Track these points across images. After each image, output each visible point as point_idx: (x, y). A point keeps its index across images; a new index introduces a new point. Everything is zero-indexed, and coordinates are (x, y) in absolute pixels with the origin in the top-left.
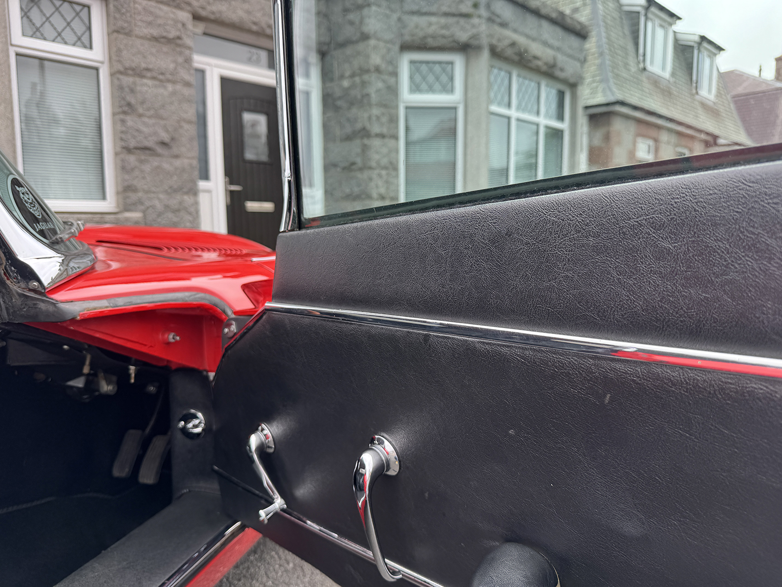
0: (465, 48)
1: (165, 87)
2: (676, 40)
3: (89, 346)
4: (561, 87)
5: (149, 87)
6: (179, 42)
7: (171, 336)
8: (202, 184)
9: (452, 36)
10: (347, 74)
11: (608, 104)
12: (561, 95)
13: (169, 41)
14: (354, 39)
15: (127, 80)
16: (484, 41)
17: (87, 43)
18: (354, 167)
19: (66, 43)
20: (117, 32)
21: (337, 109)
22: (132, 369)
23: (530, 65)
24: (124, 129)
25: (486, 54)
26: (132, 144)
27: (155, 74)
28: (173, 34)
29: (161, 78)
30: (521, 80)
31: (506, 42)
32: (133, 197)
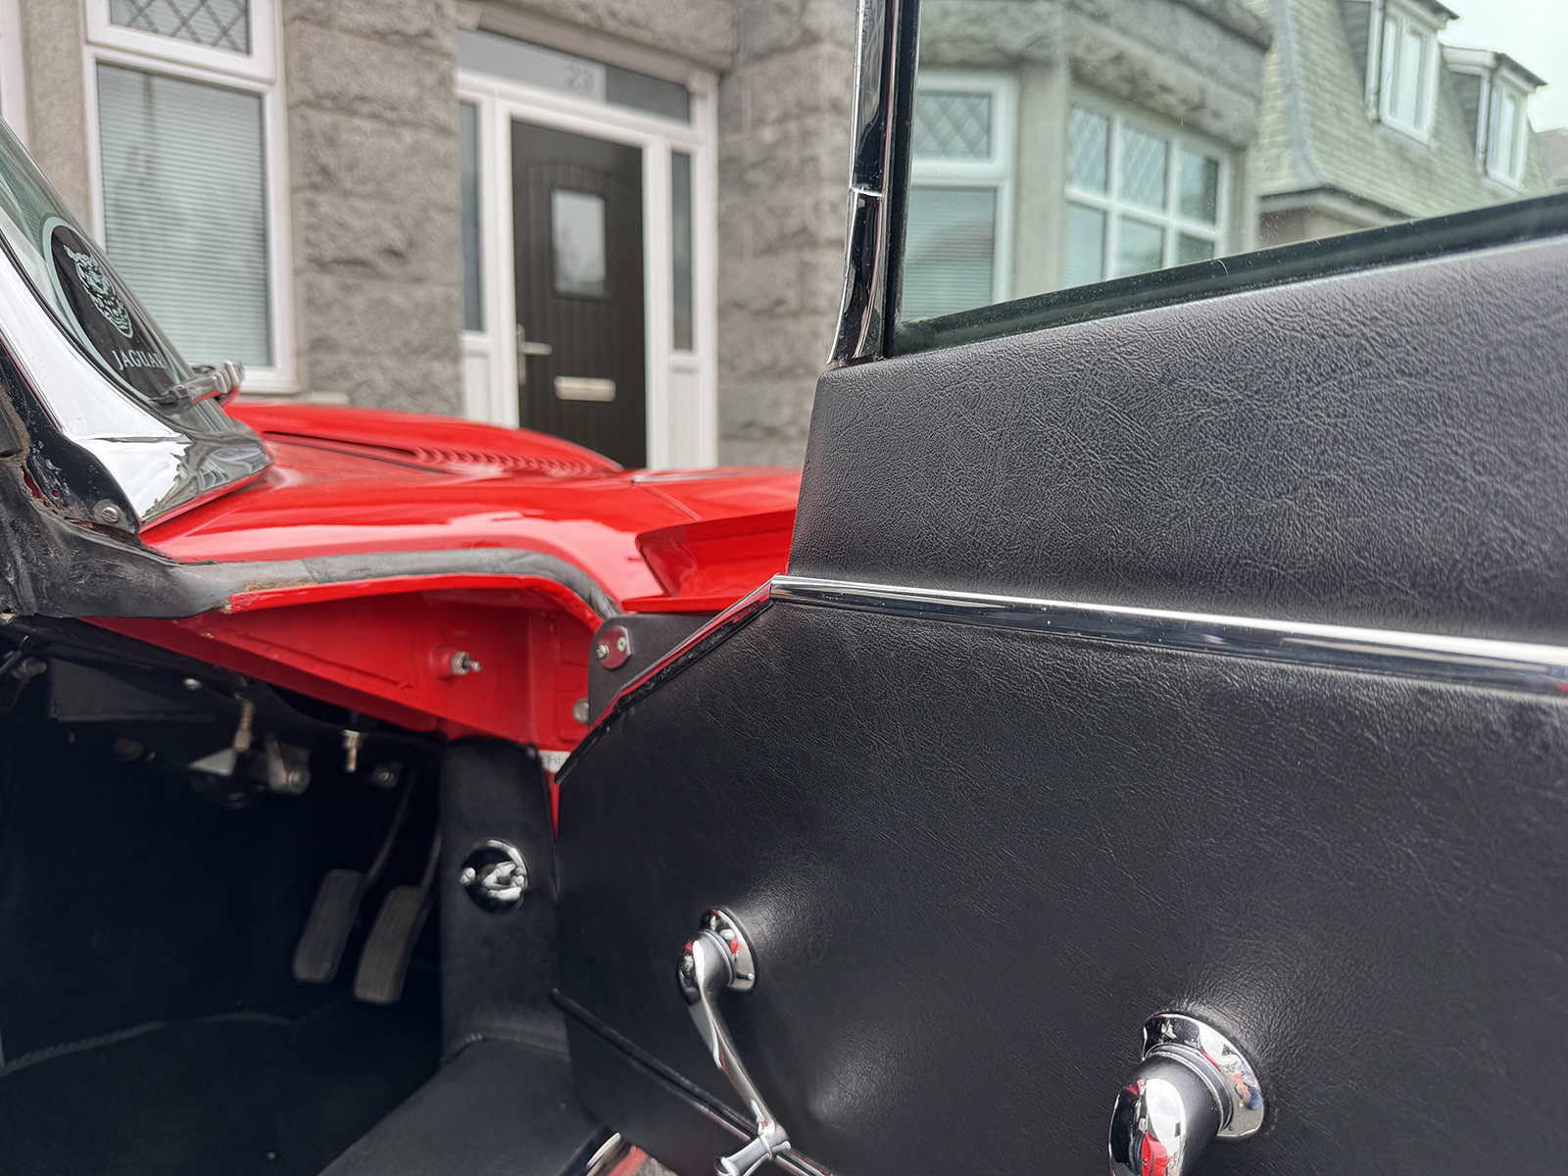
0: (1018, 65)
1: (398, 136)
2: (1444, 63)
3: (251, 681)
4: (1214, 152)
5: (366, 134)
6: (428, 42)
7: (458, 662)
8: (470, 340)
9: (992, 39)
10: (773, 114)
11: (1301, 193)
12: (1212, 167)
13: (408, 40)
14: (789, 42)
15: (321, 120)
16: (1059, 52)
17: (241, 42)
18: (781, 309)
19: (198, 41)
20: (302, 18)
21: (748, 188)
22: (352, 737)
23: (1151, 103)
24: (313, 220)
25: (1061, 78)
26: (329, 251)
27: (378, 109)
28: (415, 25)
29: (390, 116)
30: (1131, 134)
31: (1106, 54)
32: (330, 362)
